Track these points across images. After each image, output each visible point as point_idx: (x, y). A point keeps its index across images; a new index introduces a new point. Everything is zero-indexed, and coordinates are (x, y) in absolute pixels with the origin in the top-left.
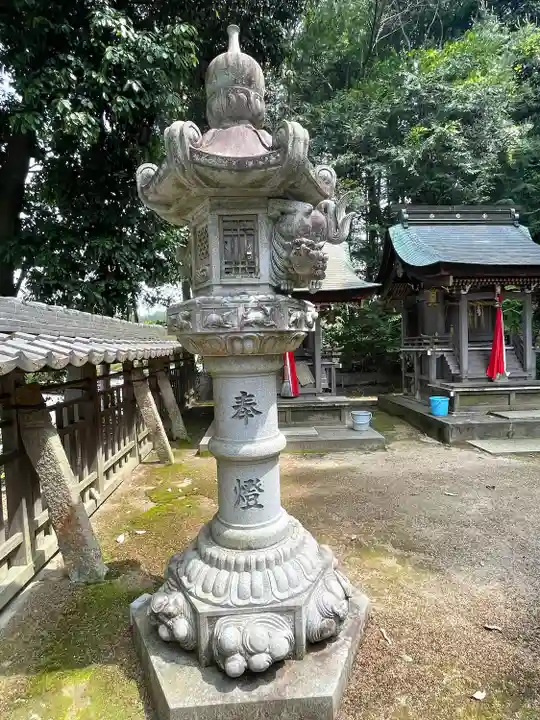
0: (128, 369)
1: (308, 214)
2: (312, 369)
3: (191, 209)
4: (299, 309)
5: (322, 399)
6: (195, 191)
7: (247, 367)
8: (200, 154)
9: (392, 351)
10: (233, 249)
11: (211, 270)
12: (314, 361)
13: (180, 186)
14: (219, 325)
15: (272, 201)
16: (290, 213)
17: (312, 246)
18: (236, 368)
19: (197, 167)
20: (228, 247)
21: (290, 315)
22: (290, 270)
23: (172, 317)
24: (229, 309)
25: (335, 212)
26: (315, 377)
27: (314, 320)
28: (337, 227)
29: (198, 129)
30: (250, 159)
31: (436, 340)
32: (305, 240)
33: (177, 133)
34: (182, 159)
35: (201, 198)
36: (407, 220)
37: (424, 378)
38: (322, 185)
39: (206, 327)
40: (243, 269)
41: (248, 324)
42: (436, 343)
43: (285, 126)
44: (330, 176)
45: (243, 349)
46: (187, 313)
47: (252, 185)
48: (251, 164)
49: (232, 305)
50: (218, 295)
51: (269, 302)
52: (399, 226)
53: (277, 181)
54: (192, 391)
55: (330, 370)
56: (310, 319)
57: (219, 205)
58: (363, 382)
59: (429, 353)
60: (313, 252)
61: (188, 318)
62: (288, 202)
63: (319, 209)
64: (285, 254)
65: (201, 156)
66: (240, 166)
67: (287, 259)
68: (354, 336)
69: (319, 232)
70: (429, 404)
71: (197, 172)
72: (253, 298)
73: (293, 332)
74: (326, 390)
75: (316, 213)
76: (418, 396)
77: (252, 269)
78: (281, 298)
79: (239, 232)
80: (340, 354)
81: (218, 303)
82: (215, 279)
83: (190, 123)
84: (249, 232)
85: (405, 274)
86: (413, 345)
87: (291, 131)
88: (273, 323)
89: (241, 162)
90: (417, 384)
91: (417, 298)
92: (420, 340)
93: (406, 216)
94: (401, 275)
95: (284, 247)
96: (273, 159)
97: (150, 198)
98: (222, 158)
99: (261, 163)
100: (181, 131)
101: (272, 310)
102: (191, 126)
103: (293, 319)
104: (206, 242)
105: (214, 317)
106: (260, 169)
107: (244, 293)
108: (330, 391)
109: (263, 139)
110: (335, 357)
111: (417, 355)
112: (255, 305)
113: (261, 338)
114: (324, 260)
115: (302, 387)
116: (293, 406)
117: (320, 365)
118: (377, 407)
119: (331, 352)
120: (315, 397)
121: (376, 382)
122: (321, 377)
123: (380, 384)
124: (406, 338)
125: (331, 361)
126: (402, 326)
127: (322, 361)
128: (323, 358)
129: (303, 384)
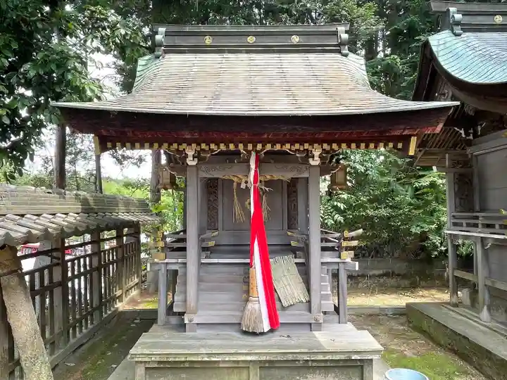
2: (304, 271)
12: (307, 254)
26: (309, 290)
36: (458, 23)
52: (446, 33)
68: (362, 206)
76: (486, 316)
80: (355, 243)
86: (476, 226)
91: (469, 151)
93: (458, 17)
110: (348, 249)
111: (483, 246)
115: (284, 308)
116: (263, 358)
117: (319, 264)
118: (403, 319)
119: (339, 239)
120: (309, 332)
121: (393, 273)
122: (321, 288)
123: (398, 275)
124: (455, 214)
125: (340, 257)
126: (447, 193)
127: (322, 256)
128: (324, 249)
129: (285, 304)
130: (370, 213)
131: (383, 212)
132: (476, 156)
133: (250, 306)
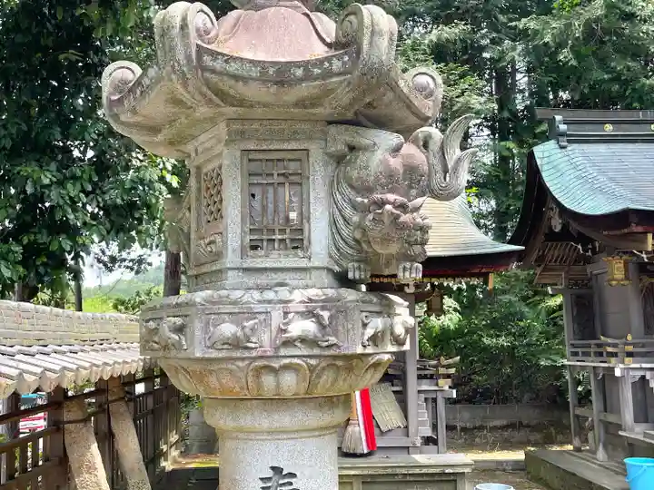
0: (58, 400)
1: (397, 150)
2: (402, 398)
3: (194, 137)
4: (379, 313)
5: (421, 458)
6: (203, 111)
7: (284, 419)
8: (215, 55)
9: (548, 363)
10: (264, 208)
11: (225, 243)
12: (404, 385)
13: (177, 102)
14: (236, 344)
15: (333, 129)
16: (365, 149)
17: (403, 207)
18: (264, 421)
19: (207, 75)
20: (257, 204)
21: (365, 325)
22: (364, 246)
23: (152, 325)
24: (253, 315)
25: (442, 149)
26: (406, 417)
27: (407, 331)
28: (446, 171)
29: (212, 14)
30: (297, 65)
31: (630, 348)
32: (391, 197)
33: (178, 22)
34: (183, 62)
35: (212, 121)
37: (611, 418)
38: (419, 101)
39: (212, 347)
40: (282, 241)
41: (288, 343)
42: (630, 354)
43: (357, 13)
44: (432, 85)
45: (278, 386)
46: (179, 321)
47: (301, 103)
48: (299, 72)
49: (260, 308)
50: (235, 289)
51: (327, 303)
52: (551, 144)
53: (344, 96)
54: (174, 438)
55: (435, 400)
56: (399, 330)
57: (243, 133)
58: (498, 423)
59: (618, 373)
60: (405, 218)
61: (180, 330)
62: (361, 130)
63: (415, 142)
64: (356, 219)
65: (215, 59)
66: (281, 75)
67: (360, 226)
69: (415, 181)
70: (623, 472)
71: (207, 83)
72: (298, 296)
73: (370, 355)
74: (428, 441)
75: (409, 149)
76: (601, 454)
77: (298, 242)
78: (349, 295)
79: (276, 179)
80: (452, 371)
81: (235, 303)
82: (231, 259)
83: (199, 5)
84: (292, 178)
85: (565, 227)
87: (367, 21)
88: (333, 340)
89: (283, 68)
90: (599, 431)
91: (589, 269)
92: (599, 346)
94: (558, 229)
95: (354, 206)
96: (337, 65)
97: (123, 118)
98: (251, 62)
99: (317, 71)
100: (184, 19)
101: (331, 317)
102: (202, 11)
103: (369, 332)
104: (219, 192)
105: (228, 329)
106: (315, 79)
107: (282, 285)
108: (435, 442)
109: (319, 28)
110: (444, 376)
111: (596, 375)
112: (302, 308)
113: (312, 369)
114: (424, 229)
115: (382, 433)
116: (366, 472)
117: (415, 392)
118: (523, 473)
119: (436, 367)
120: (406, 456)
121: (521, 423)
122: (418, 415)
123: (528, 426)
124: (573, 342)
125: (437, 385)
126: (564, 318)
127: (419, 385)
128: (420, 377)
129: (384, 429)
130: (486, 341)
131: (503, 341)
132: (596, 275)
133: (350, 429)
